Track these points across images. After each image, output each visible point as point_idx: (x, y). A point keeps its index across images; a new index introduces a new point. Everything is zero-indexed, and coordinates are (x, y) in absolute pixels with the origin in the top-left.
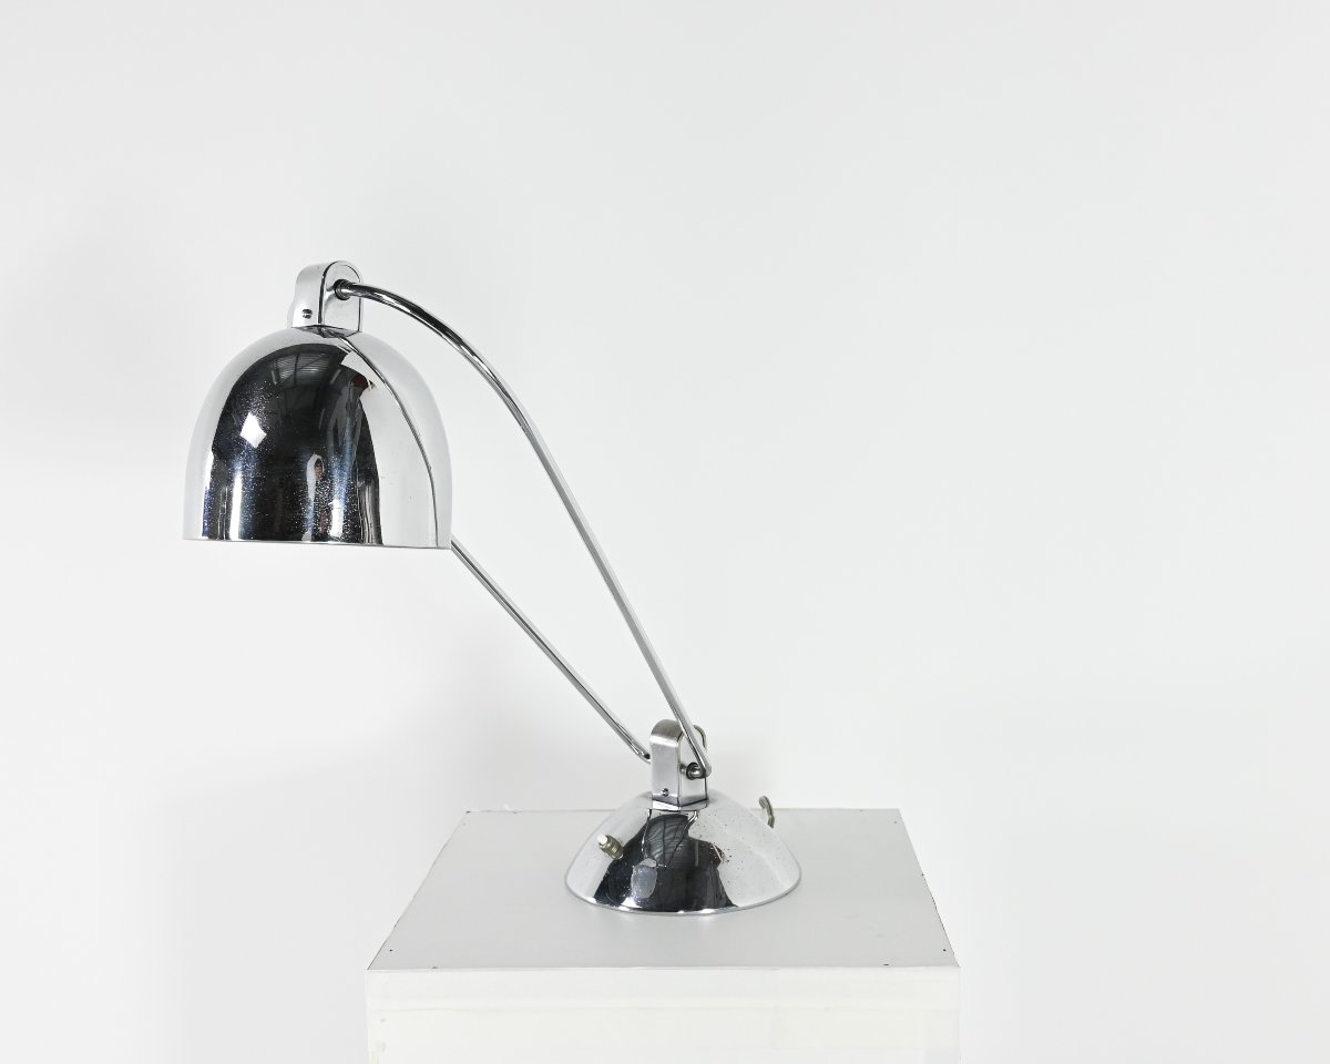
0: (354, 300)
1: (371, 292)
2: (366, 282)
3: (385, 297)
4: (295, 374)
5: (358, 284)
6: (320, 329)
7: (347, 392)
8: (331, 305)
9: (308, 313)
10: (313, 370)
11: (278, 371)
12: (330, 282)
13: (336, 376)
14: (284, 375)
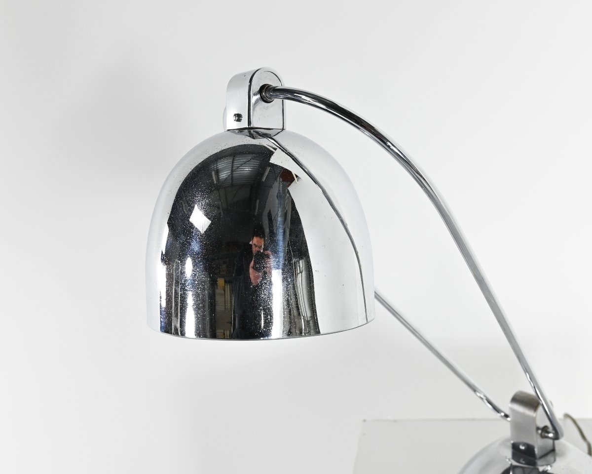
0: (277, 102)
1: (292, 94)
2: (288, 84)
3: (303, 97)
4: (232, 174)
5: (280, 87)
6: (251, 131)
7: (277, 186)
8: (258, 108)
9: (239, 117)
10: (247, 170)
11: (217, 172)
12: (256, 87)
13: (266, 174)
14: (224, 175)
